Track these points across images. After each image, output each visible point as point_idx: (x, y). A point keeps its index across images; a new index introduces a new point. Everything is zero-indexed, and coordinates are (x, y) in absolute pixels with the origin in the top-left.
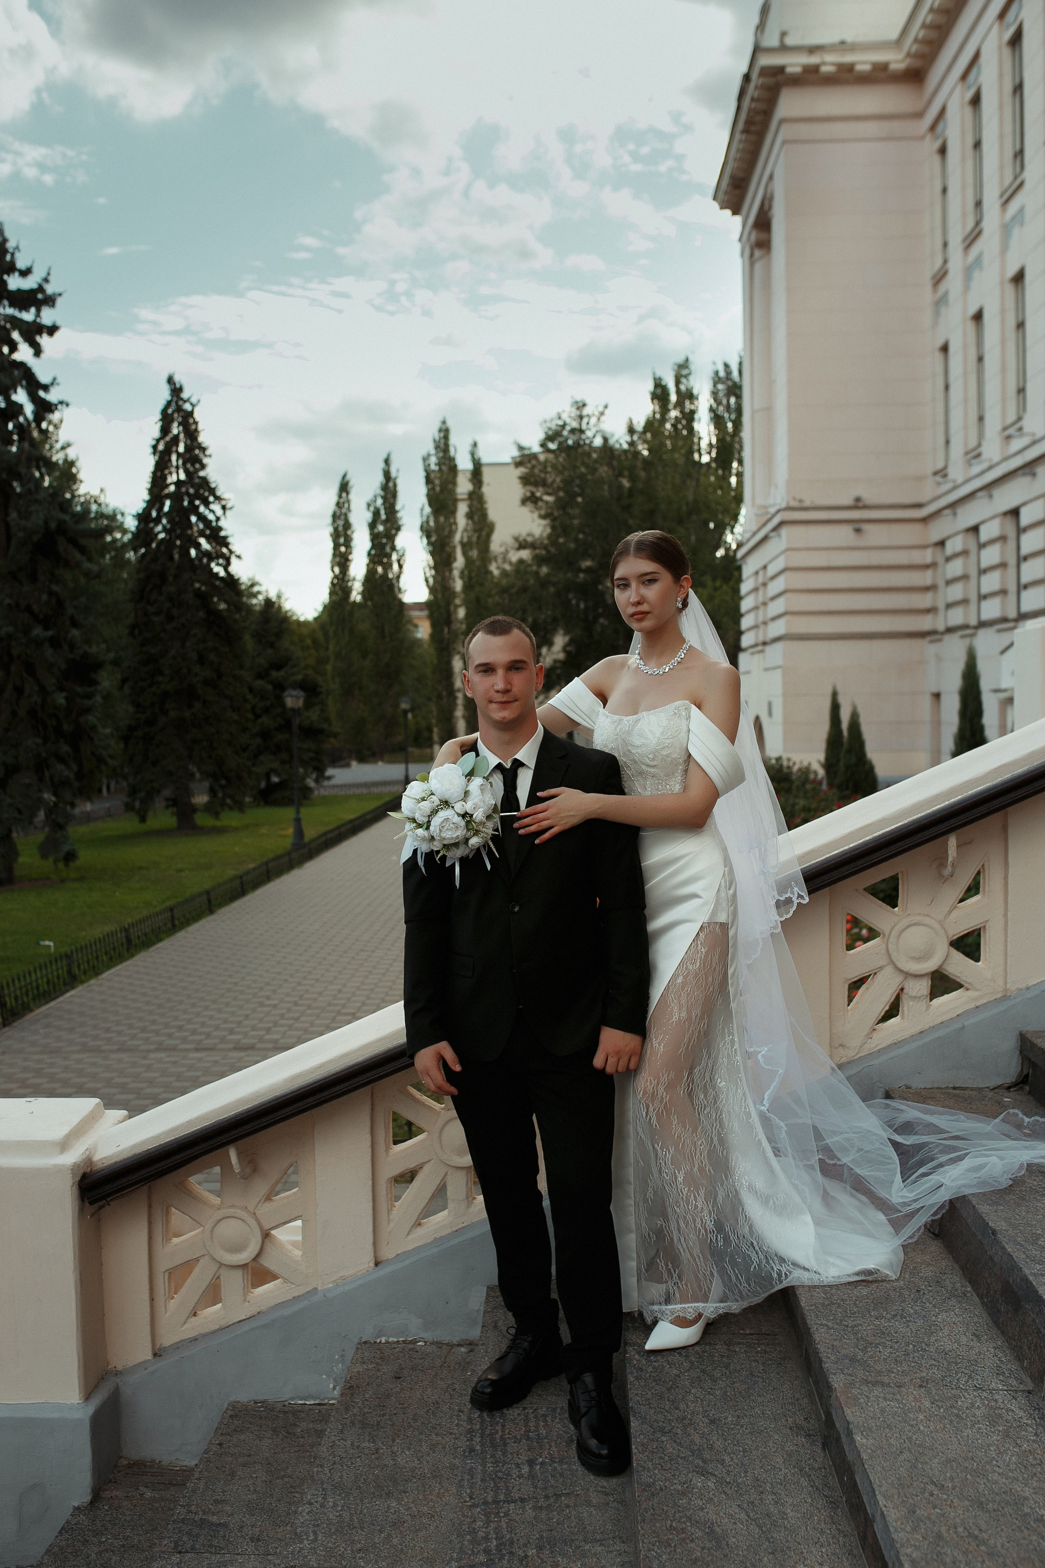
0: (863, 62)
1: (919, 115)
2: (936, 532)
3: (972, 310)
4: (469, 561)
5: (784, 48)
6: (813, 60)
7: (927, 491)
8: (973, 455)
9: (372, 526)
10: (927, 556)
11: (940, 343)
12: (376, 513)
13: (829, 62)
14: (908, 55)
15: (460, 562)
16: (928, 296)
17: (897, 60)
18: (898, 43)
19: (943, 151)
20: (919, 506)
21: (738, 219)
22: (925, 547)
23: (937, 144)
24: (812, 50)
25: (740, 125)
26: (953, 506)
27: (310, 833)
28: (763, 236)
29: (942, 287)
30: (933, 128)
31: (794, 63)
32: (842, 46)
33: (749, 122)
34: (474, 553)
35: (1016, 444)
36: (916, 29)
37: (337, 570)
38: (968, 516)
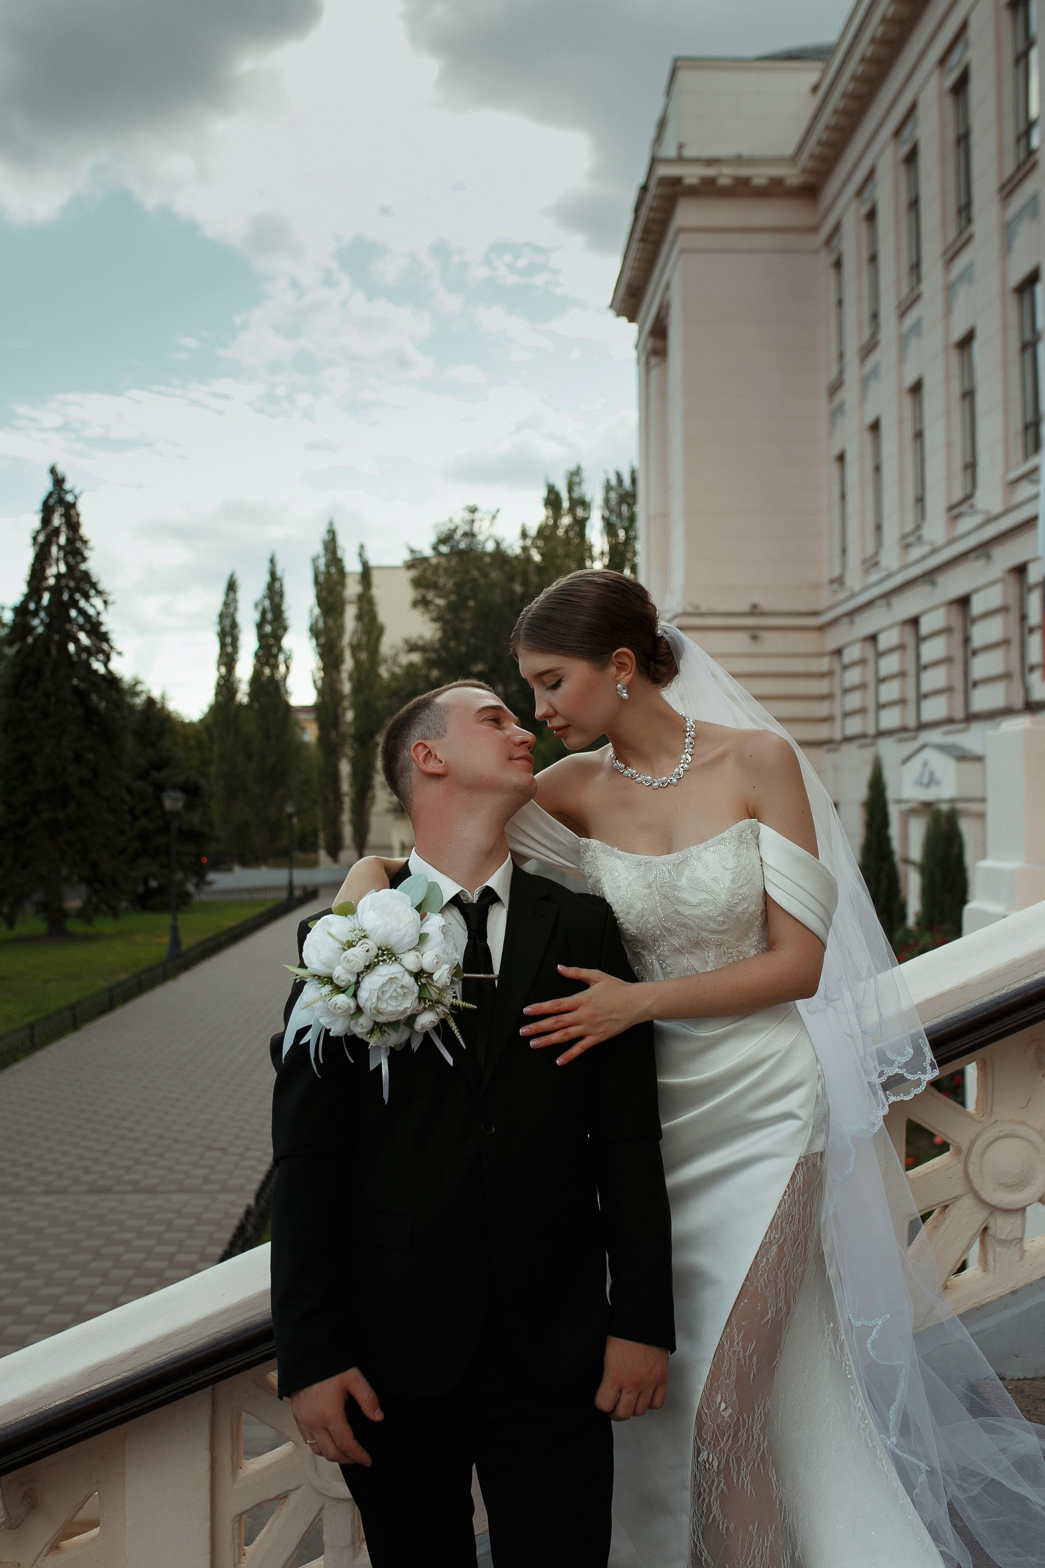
0: (760, 175)
1: (813, 229)
2: (833, 640)
3: (869, 419)
4: (358, 664)
5: (680, 160)
6: (710, 172)
7: (823, 599)
8: (871, 563)
9: (260, 626)
10: (824, 664)
11: (835, 451)
12: (264, 613)
13: (726, 175)
14: (805, 170)
15: (348, 664)
16: (823, 405)
17: (792, 175)
18: (794, 159)
19: (838, 264)
20: (815, 614)
21: (634, 327)
22: (820, 655)
23: (832, 258)
24: (710, 162)
25: (638, 234)
26: (851, 614)
27: (188, 941)
28: (659, 344)
29: (838, 398)
30: (828, 242)
31: (692, 174)
32: (739, 160)
33: (646, 231)
34: (363, 656)
35: (916, 553)
36: (811, 147)
37: (223, 670)
38: (865, 625)
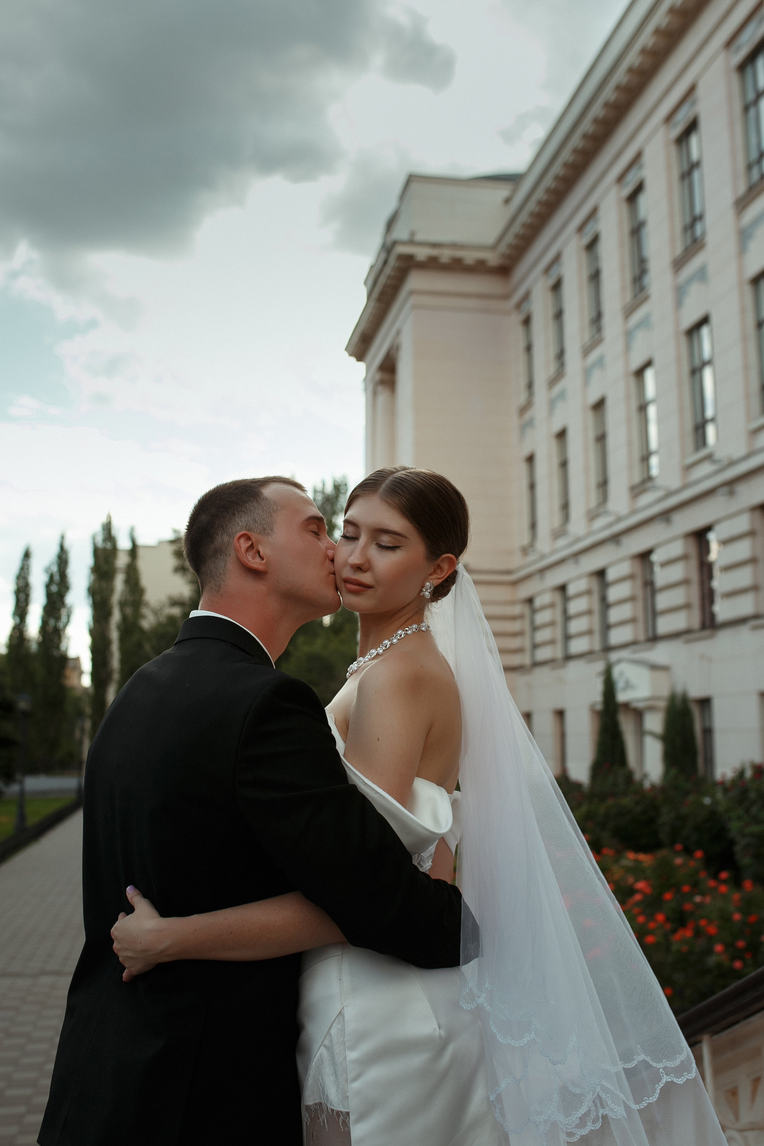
0: (470, 257)
1: (506, 297)
2: (524, 591)
3: (557, 428)
4: (124, 618)
5: (412, 242)
6: (434, 252)
7: (516, 561)
8: (559, 533)
9: (48, 586)
10: (517, 610)
11: (525, 452)
12: (51, 577)
13: (446, 255)
14: (503, 256)
15: (116, 617)
16: (514, 421)
17: (493, 259)
18: (493, 248)
19: (527, 321)
20: (508, 572)
21: (362, 366)
22: (513, 603)
23: (521, 317)
24: (435, 245)
25: (376, 294)
26: (542, 571)
27: (32, 820)
28: (387, 377)
29: (528, 415)
30: (519, 306)
31: (422, 253)
32: (454, 246)
33: (382, 294)
34: (129, 611)
35: (600, 523)
36: (509, 238)
37: (18, 620)
38: (556, 578)
